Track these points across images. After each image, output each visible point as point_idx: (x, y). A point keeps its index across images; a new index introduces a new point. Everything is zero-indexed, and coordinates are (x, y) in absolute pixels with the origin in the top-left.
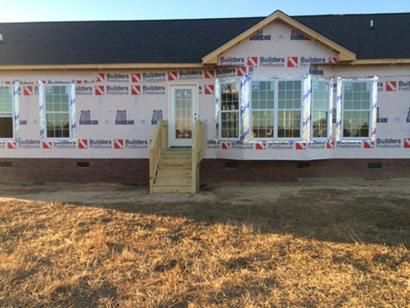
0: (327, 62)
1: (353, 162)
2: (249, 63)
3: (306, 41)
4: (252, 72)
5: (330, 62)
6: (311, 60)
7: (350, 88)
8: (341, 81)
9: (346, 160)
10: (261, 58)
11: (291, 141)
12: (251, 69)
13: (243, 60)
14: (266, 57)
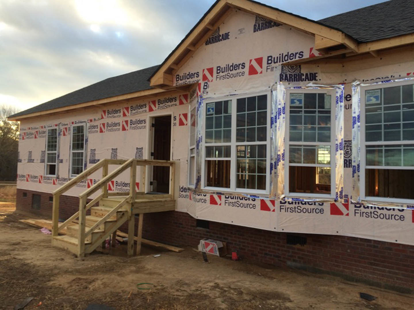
0: (306, 56)
1: (390, 249)
2: (205, 78)
3: (275, 28)
4: (207, 90)
5: (312, 56)
6: (282, 57)
7: (377, 100)
8: (359, 89)
9: (372, 244)
10: (218, 67)
11: (255, 196)
12: (206, 86)
13: (198, 74)
14: (223, 66)
